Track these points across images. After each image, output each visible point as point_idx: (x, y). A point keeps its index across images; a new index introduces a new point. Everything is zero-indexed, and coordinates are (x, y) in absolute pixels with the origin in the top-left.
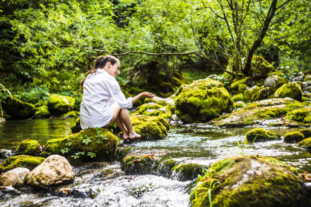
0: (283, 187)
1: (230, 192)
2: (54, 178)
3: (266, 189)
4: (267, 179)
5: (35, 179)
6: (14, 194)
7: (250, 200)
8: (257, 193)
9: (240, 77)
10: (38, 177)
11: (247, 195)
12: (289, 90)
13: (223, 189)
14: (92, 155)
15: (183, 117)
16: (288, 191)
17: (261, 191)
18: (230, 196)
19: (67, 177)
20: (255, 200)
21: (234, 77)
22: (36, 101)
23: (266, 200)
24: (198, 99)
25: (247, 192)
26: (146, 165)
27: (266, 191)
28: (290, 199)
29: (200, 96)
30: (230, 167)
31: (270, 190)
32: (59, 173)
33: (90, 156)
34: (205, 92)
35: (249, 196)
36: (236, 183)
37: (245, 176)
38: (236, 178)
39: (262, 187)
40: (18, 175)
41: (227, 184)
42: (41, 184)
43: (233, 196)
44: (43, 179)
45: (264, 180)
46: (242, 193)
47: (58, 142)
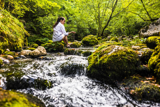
0: (131, 55)
1: (107, 56)
2: (39, 54)
3: (124, 54)
4: (124, 51)
5: (32, 53)
6: (23, 58)
7: (117, 59)
8: (120, 56)
9: (100, 36)
10: (33, 53)
11: (116, 57)
12: (115, 39)
13: (104, 55)
14: (55, 49)
15: (84, 45)
16: (133, 57)
17: (122, 55)
18: (108, 57)
19: (44, 54)
20: (119, 59)
21: (98, 36)
22: (45, 41)
23: (124, 60)
24: (89, 40)
25: (115, 55)
26: (72, 52)
27: (124, 56)
28: (134, 60)
29: (89, 39)
30: (106, 48)
31: (126, 55)
32: (41, 52)
33: (54, 50)
34: (91, 38)
35: (117, 57)
36: (109, 52)
37: (113, 50)
38: (109, 51)
39: (122, 54)
40: (26, 52)
41: (105, 53)
42: (34, 55)
43: (109, 57)
44: (35, 53)
45: (122, 51)
46: (113, 56)
47: (44, 45)
